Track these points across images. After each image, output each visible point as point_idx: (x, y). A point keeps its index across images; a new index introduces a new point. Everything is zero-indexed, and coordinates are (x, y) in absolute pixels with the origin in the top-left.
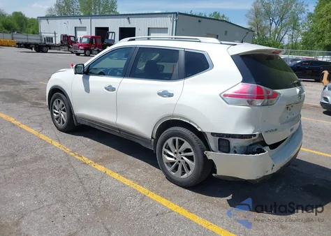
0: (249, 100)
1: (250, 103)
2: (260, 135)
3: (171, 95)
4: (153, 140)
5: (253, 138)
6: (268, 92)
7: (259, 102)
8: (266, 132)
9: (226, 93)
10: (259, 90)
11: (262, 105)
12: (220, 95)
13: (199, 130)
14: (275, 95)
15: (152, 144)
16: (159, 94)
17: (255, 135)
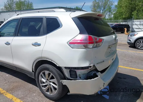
0: (85, 45)
1: (86, 47)
2: (94, 66)
3: (39, 45)
4: (33, 73)
5: (90, 68)
6: (96, 39)
7: (91, 46)
8: (97, 64)
9: (71, 41)
10: (90, 38)
11: (93, 47)
12: (67, 43)
13: (58, 65)
14: (101, 41)
15: (33, 75)
16: (33, 45)
17: (91, 67)
